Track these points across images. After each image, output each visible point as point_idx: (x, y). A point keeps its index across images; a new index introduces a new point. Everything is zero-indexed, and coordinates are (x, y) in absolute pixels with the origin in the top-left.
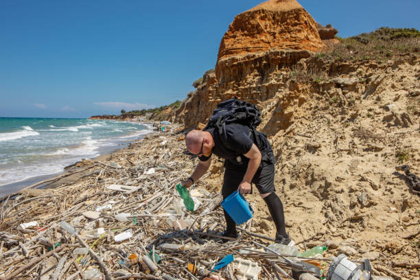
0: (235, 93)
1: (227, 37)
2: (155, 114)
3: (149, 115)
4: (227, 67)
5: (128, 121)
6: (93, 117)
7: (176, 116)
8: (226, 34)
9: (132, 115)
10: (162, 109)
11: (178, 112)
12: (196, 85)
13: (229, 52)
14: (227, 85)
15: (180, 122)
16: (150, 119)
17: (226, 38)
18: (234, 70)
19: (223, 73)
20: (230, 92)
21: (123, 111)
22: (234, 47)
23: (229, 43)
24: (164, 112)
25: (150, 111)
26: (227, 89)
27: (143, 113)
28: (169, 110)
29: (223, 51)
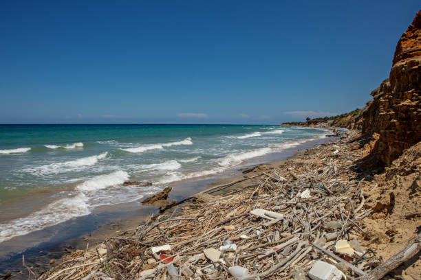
0: (414, 103)
1: (405, 38)
2: (336, 121)
3: (331, 122)
4: (403, 73)
5: (312, 127)
6: (284, 124)
7: (355, 123)
8: (404, 35)
9: (315, 122)
10: (342, 116)
11: (357, 120)
12: (374, 94)
13: (406, 56)
14: (403, 94)
15: (359, 129)
16: (332, 125)
17: (404, 40)
18: (414, 76)
19: (398, 81)
20: (407, 102)
21: (308, 119)
22: (414, 48)
23: (406, 46)
24: (344, 119)
25: (332, 118)
26: (404, 99)
27: (325, 120)
28: (349, 117)
29: (399, 54)
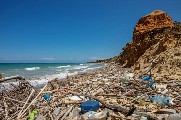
0: (141, 44)
1: (136, 26)
2: (108, 61)
3: (106, 61)
4: (137, 36)
5: (99, 63)
6: (87, 62)
7: (116, 61)
8: (136, 25)
9: (100, 61)
10: (110, 59)
11: (116, 60)
12: (123, 49)
13: (137, 31)
14: (138, 42)
15: (117, 63)
16: (106, 63)
17: (136, 27)
18: (140, 37)
19: (136, 38)
20: (139, 44)
21: (97, 60)
22: (140, 29)
23: (137, 29)
24: (111, 60)
25: (106, 60)
26: (138, 43)
27: (104, 61)
28: (113, 59)
29: (135, 31)
